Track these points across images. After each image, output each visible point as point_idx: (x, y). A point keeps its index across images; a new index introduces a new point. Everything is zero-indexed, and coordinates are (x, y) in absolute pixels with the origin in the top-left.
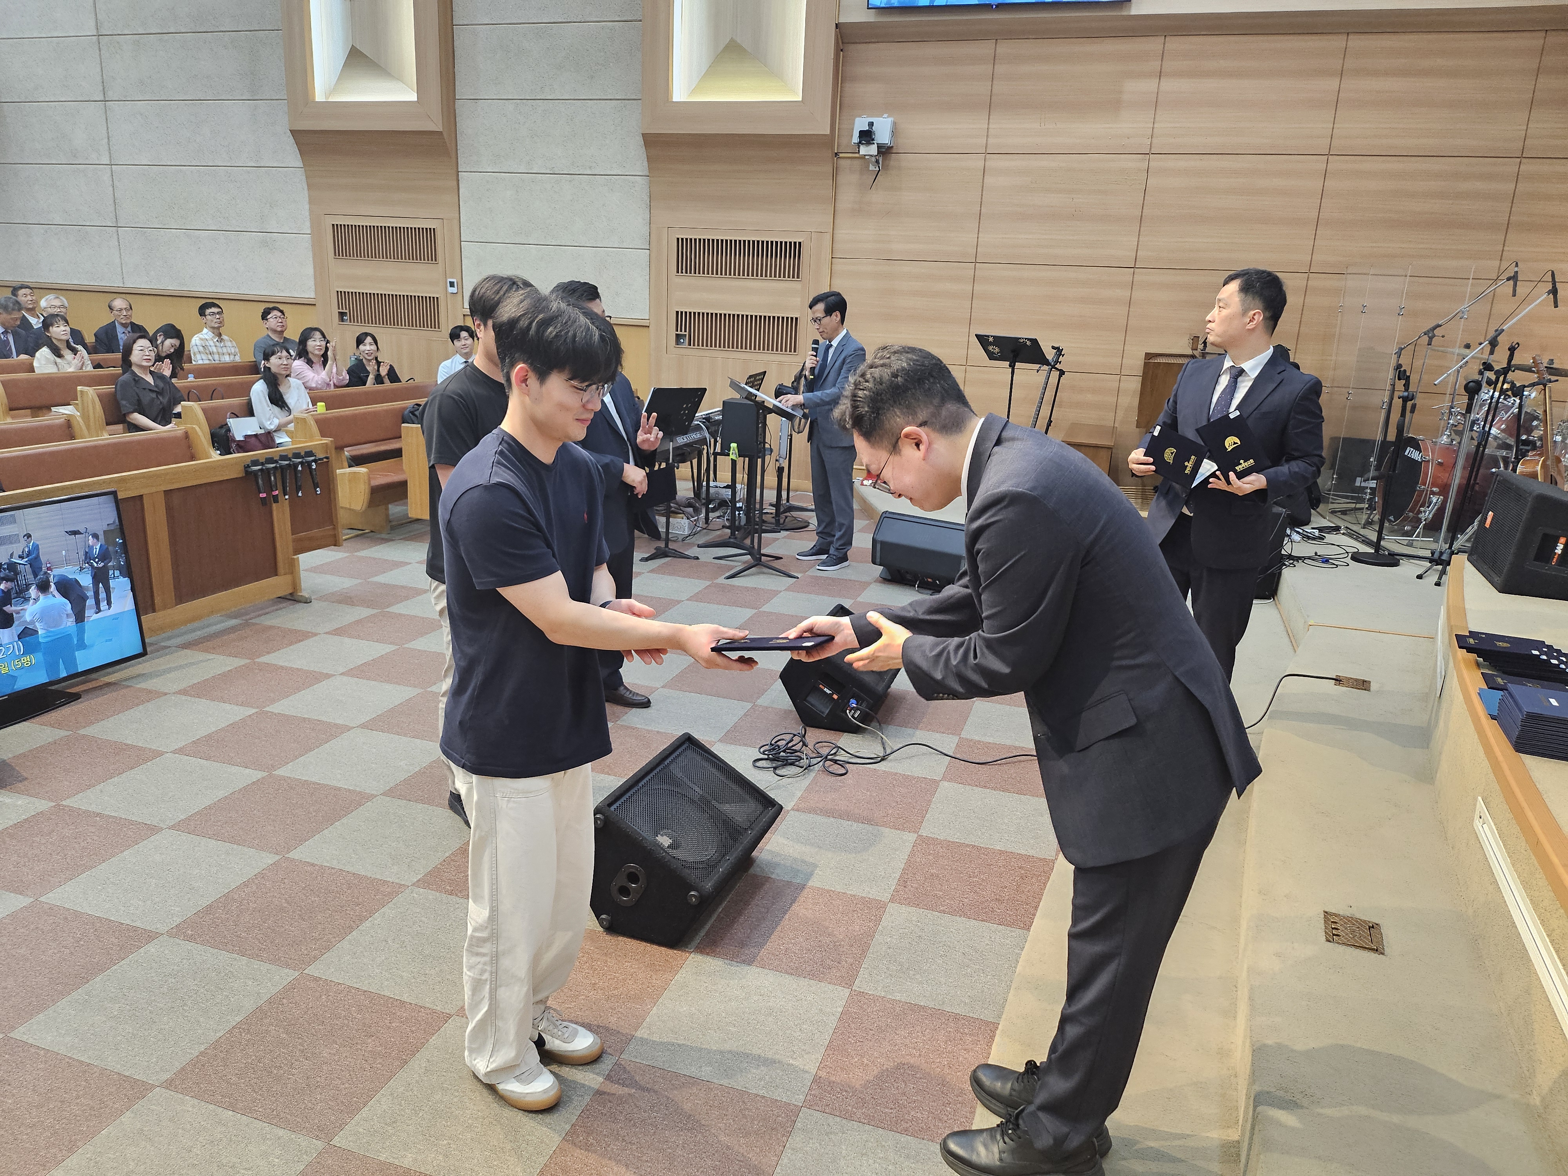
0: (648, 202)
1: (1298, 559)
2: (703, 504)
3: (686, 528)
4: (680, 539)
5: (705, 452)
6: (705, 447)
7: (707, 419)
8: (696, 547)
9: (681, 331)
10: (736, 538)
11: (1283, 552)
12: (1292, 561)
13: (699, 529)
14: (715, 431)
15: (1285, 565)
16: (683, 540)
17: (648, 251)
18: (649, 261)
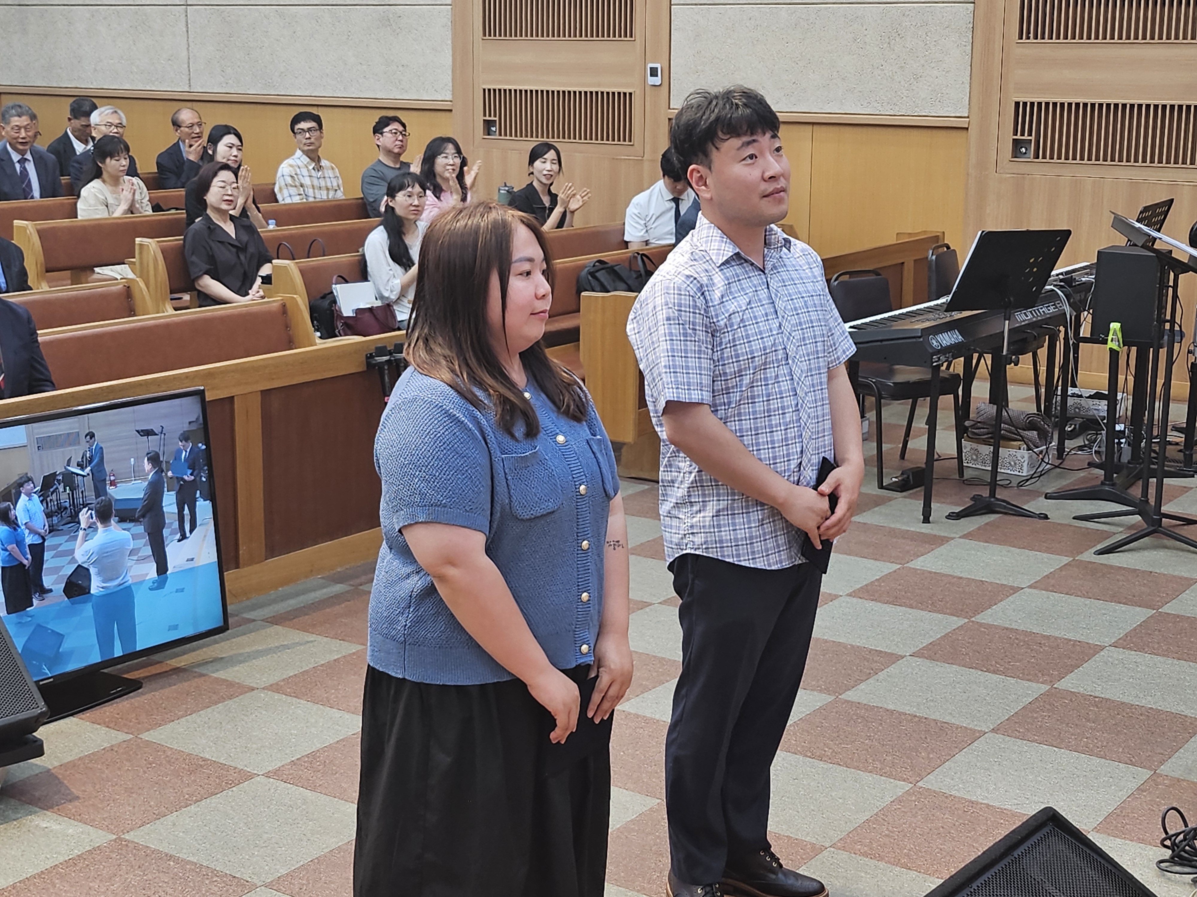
2: (1055, 425)
3: (1025, 464)
4: (1014, 483)
5: (1062, 335)
6: (1062, 329)
7: (1068, 280)
8: (1042, 499)
9: (1023, 134)
10: (1113, 485)
13: (1048, 466)
14: (1080, 301)
16: (1020, 485)
17: (972, 5)
18: (972, 21)
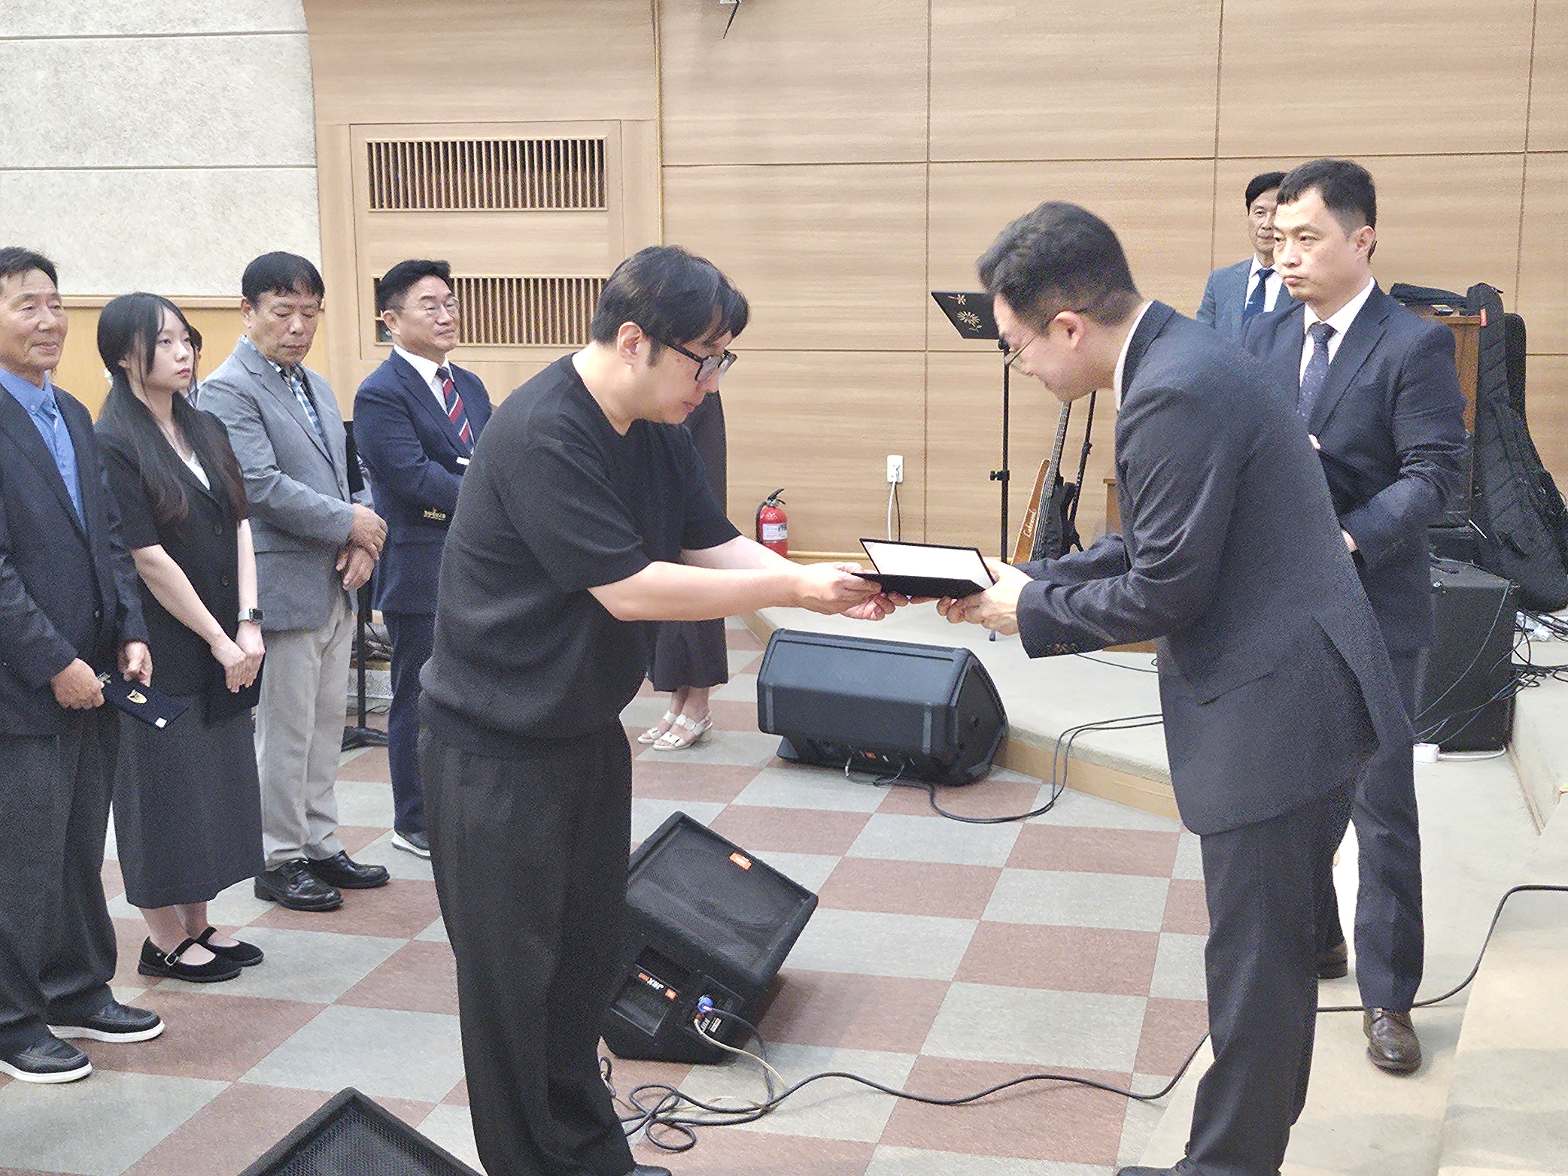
0: (309, 79)
1: (1545, 671)
11: (1515, 660)
12: (1531, 677)
15: (1521, 684)
17: (314, 169)
18: (316, 187)
